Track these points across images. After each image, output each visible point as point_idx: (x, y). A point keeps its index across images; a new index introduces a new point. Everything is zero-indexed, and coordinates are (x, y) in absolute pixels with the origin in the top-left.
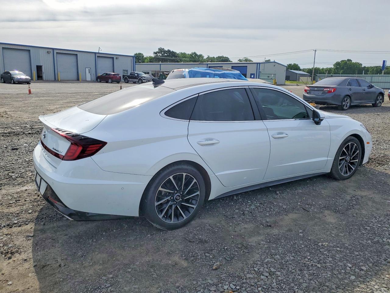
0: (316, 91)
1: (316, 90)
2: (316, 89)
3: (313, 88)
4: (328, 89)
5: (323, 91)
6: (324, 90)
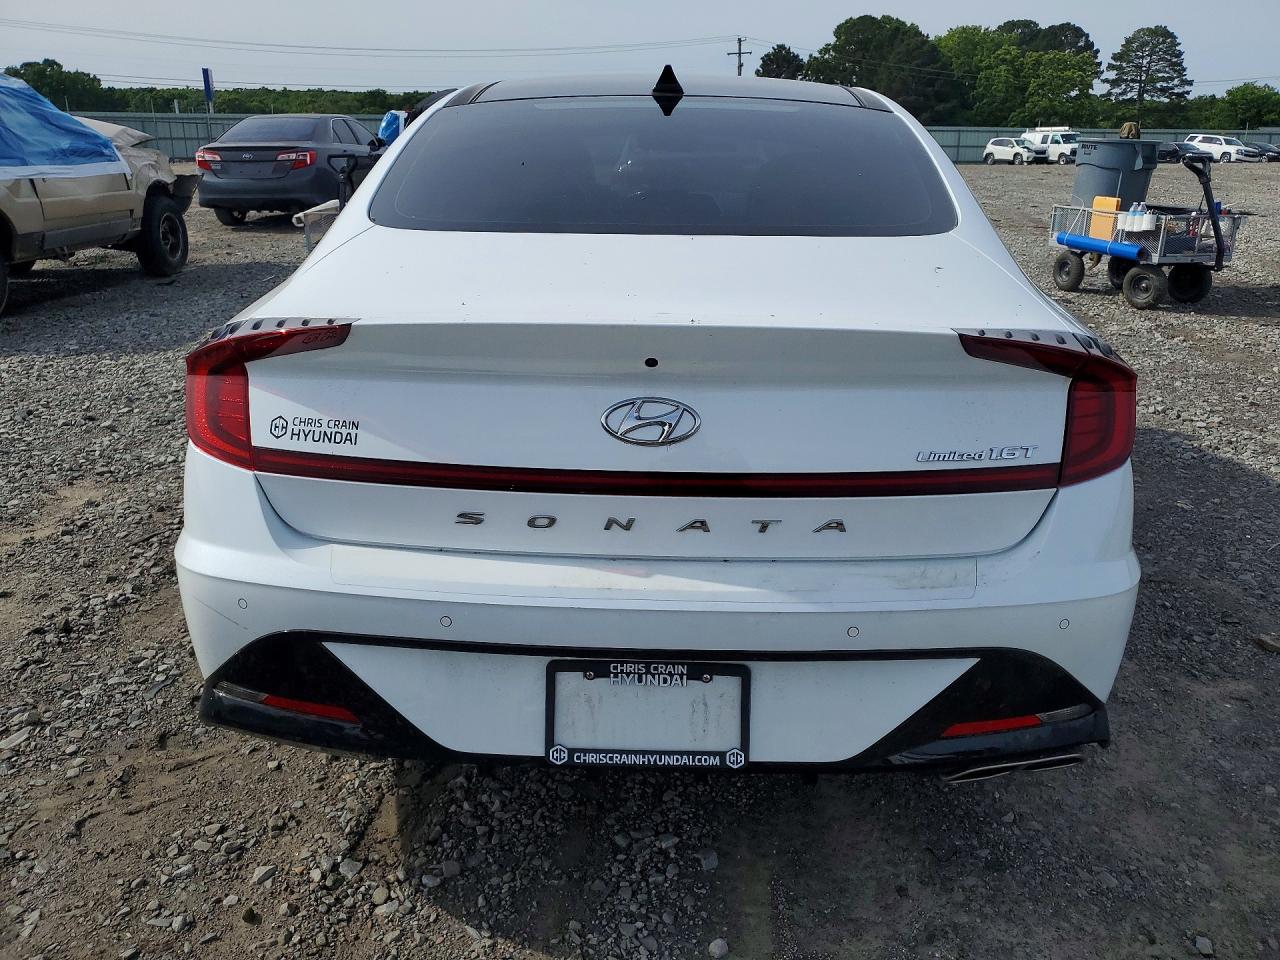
0: (247, 165)
1: (249, 161)
2: (246, 156)
3: (233, 153)
4: (293, 156)
5: (274, 163)
6: (279, 158)
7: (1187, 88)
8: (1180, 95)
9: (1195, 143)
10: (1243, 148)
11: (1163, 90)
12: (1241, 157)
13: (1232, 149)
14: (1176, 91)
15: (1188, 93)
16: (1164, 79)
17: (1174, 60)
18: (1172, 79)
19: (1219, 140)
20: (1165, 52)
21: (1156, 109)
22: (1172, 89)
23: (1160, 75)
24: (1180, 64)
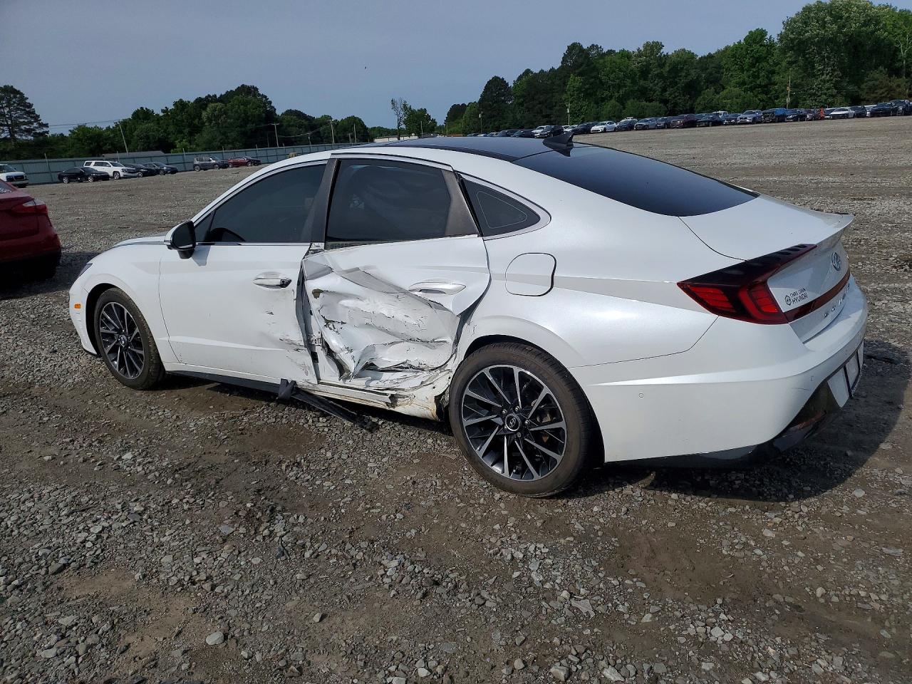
7: (45, 129)
8: (42, 134)
9: (92, 166)
10: (124, 168)
11: (28, 131)
12: (126, 174)
13: (119, 169)
14: (38, 131)
15: (47, 132)
16: (24, 123)
17: (27, 110)
18: (32, 123)
19: (107, 163)
20: (18, 104)
21: (27, 144)
22: (33, 130)
23: (21, 120)
24: (34, 113)
